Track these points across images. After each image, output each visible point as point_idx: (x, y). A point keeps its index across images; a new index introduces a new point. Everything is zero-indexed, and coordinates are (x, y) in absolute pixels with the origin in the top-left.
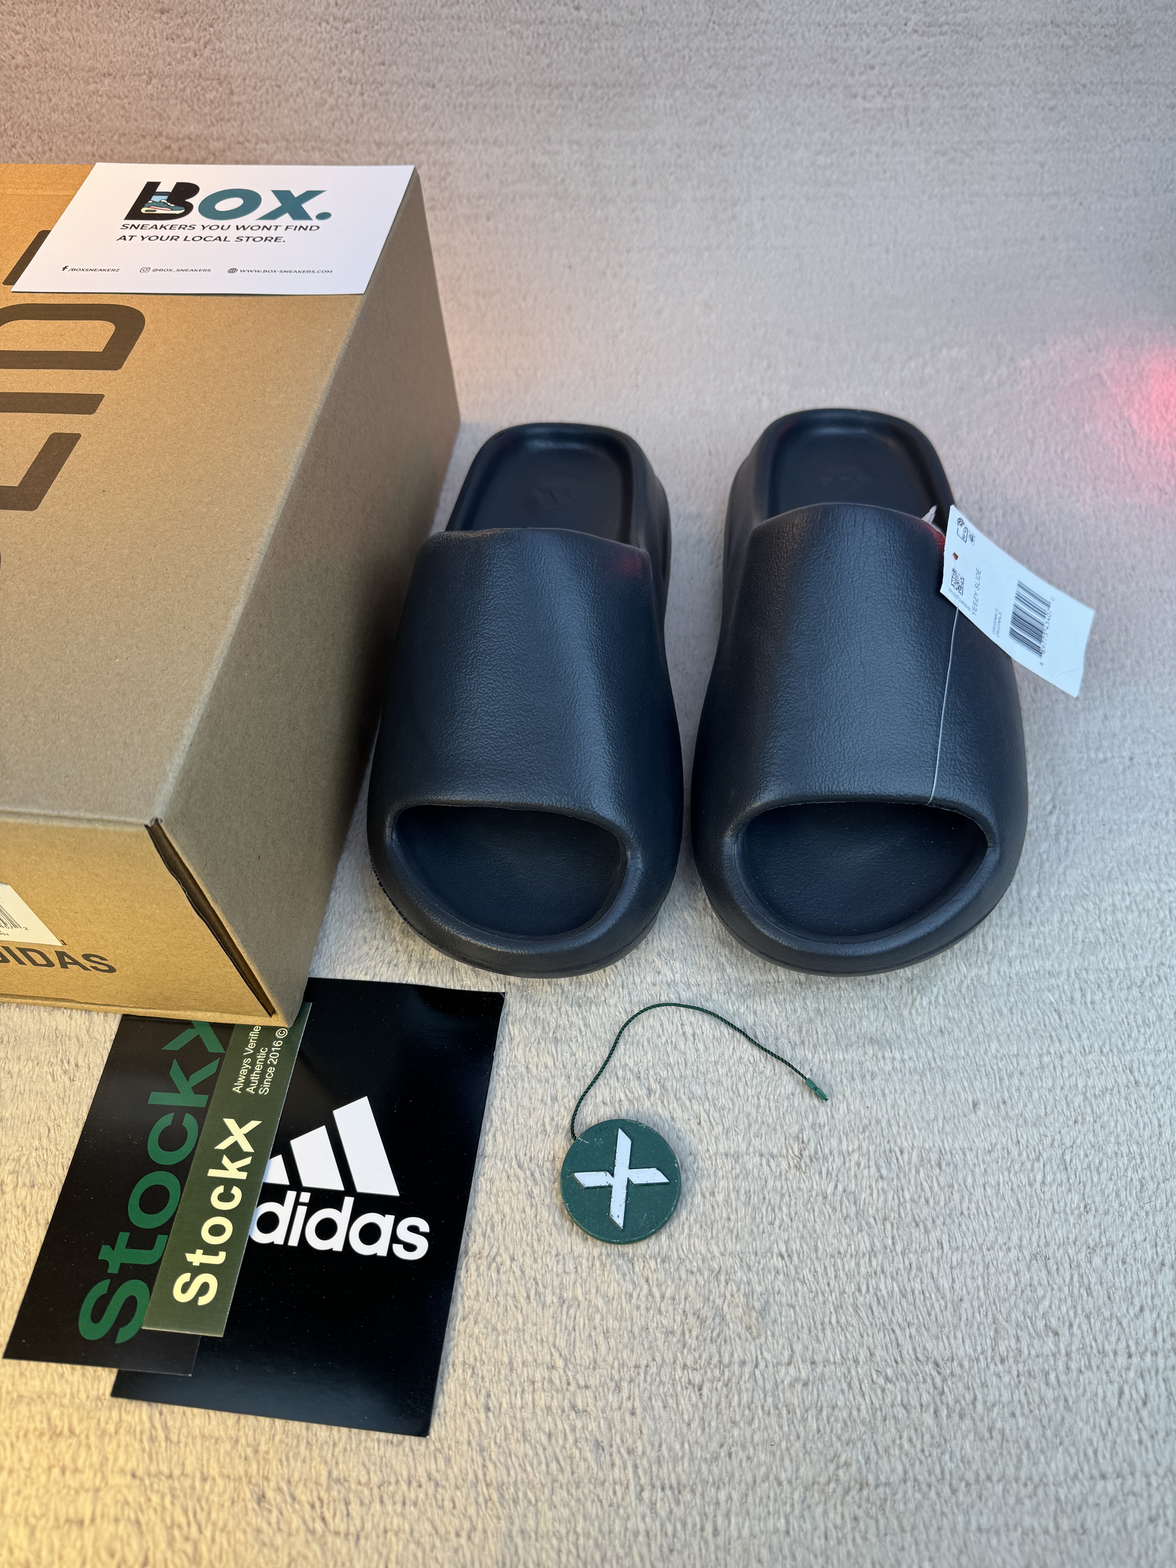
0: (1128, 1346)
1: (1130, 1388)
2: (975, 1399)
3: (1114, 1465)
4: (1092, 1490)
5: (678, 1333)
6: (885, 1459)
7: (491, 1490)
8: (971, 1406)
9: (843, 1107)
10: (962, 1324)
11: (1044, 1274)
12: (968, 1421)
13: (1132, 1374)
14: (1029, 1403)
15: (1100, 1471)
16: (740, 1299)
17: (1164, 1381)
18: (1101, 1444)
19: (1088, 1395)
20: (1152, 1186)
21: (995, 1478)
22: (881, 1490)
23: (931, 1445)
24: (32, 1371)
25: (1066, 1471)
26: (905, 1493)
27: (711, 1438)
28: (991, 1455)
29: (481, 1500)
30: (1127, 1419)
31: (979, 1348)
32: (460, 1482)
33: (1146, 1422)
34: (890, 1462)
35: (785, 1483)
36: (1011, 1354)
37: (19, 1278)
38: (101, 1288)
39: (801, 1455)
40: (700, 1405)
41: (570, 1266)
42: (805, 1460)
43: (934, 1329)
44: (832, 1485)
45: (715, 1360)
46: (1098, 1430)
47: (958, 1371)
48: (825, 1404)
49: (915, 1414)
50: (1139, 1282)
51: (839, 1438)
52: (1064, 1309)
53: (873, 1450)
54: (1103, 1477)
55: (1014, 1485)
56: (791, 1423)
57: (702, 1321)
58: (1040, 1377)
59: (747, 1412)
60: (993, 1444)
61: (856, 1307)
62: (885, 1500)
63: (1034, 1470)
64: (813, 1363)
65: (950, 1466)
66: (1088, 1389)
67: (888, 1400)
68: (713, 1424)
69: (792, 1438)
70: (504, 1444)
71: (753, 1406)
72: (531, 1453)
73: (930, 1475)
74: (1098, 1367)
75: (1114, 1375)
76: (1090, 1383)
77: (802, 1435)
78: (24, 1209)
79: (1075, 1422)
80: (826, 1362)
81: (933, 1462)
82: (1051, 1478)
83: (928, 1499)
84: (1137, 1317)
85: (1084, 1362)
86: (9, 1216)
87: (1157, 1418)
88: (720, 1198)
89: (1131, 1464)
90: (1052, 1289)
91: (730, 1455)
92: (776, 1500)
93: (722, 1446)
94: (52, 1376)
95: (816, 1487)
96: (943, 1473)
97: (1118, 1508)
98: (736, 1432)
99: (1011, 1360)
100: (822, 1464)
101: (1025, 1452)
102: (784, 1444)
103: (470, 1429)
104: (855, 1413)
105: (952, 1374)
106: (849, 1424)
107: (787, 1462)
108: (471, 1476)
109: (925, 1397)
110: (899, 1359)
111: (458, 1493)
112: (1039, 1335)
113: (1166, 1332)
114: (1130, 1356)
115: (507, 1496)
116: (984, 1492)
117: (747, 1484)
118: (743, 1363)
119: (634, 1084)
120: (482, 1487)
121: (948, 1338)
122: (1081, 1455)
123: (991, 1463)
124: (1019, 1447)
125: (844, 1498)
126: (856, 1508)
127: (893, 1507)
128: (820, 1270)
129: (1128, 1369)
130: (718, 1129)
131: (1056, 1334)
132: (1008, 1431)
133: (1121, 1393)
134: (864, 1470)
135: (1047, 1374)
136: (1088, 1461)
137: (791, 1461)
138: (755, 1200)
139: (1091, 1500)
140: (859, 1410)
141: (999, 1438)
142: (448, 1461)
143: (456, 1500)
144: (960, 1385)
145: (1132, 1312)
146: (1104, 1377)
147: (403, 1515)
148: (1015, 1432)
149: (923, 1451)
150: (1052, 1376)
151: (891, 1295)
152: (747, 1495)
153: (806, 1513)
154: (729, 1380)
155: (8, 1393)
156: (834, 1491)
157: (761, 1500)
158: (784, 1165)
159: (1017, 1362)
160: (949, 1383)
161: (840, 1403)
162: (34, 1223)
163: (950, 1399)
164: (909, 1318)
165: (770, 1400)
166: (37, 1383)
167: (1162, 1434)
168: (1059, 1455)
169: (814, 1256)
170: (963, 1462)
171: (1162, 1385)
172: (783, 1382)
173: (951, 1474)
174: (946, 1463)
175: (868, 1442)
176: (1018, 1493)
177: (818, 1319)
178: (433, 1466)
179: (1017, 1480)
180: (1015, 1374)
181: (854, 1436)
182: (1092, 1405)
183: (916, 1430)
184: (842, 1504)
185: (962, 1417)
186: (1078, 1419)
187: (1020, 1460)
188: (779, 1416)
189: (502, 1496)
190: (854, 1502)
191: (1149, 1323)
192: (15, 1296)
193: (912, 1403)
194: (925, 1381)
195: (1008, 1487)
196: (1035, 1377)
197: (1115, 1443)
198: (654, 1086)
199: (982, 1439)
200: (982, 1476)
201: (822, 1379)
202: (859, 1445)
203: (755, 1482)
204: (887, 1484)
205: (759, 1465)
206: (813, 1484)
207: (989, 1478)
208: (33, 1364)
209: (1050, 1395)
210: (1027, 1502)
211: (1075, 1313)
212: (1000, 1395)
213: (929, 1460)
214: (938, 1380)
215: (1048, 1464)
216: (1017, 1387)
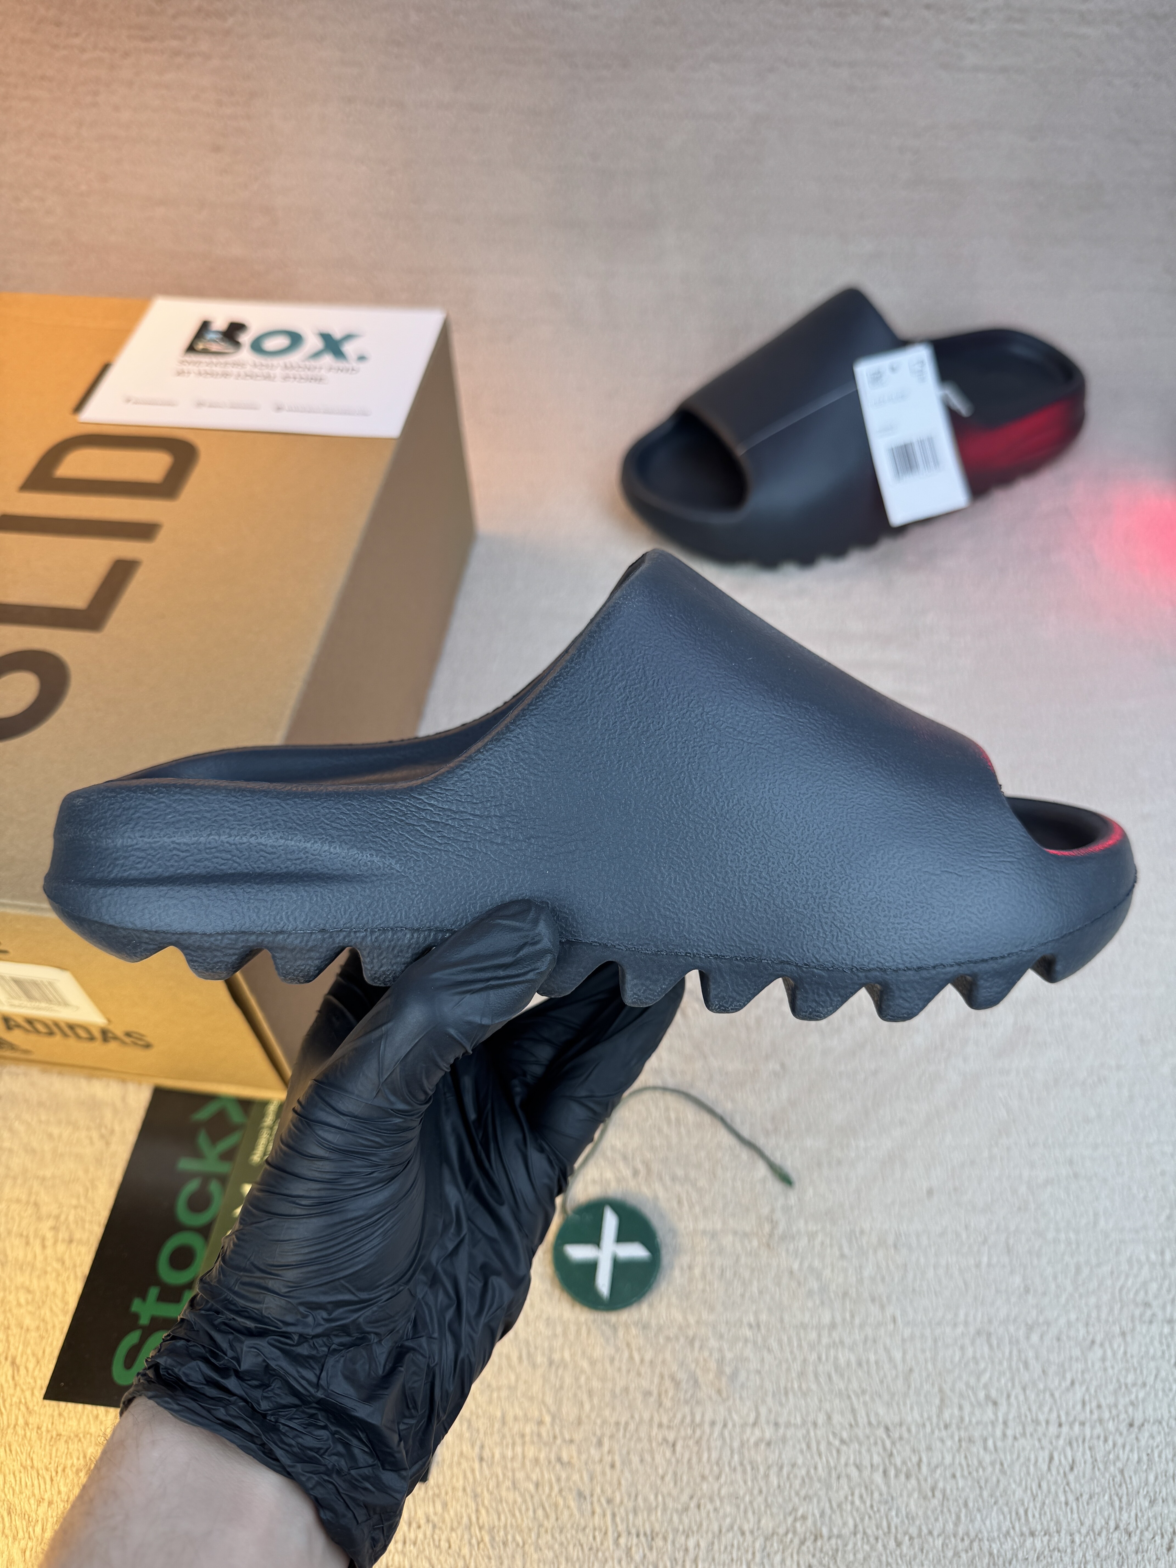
0: (1059, 1416)
1: (1060, 1455)
2: (920, 1460)
3: (1042, 1524)
4: (1022, 1545)
5: (655, 1393)
6: (838, 1513)
7: (483, 1532)
8: (916, 1468)
9: (810, 1192)
10: (912, 1392)
11: (986, 1349)
12: (913, 1481)
13: (1061, 1442)
14: (968, 1466)
15: (1030, 1529)
16: (713, 1365)
17: (1090, 1449)
18: (1031, 1505)
19: (1022, 1460)
20: (1086, 1271)
21: (935, 1533)
22: (833, 1541)
23: (880, 1502)
24: (70, 1412)
25: (999, 1529)
26: (855, 1544)
27: (682, 1490)
28: (933, 1512)
29: (474, 1541)
30: (1056, 1482)
31: (925, 1415)
32: (455, 1524)
33: (1072, 1485)
34: (842, 1516)
35: (748, 1534)
36: (954, 1421)
37: (58, 1326)
38: (133, 1338)
39: (763, 1508)
40: (673, 1460)
41: (559, 1330)
42: (766, 1512)
43: (886, 1397)
44: (790, 1536)
45: (688, 1419)
46: (1029, 1492)
47: (906, 1435)
48: (786, 1462)
49: (866, 1473)
50: (1071, 1358)
51: (797, 1494)
52: (1003, 1381)
53: (827, 1505)
54: (1032, 1534)
55: (953, 1540)
56: (755, 1479)
57: (677, 1384)
58: (979, 1444)
59: (715, 1468)
60: (935, 1502)
61: (816, 1376)
62: (837, 1550)
63: (970, 1526)
64: (776, 1424)
65: (895, 1521)
66: (1022, 1454)
67: (843, 1461)
68: (685, 1478)
69: (756, 1492)
70: (495, 1492)
71: (720, 1462)
72: (519, 1500)
73: (877, 1529)
74: (1031, 1435)
75: (1045, 1442)
76: (1024, 1449)
77: (764, 1490)
78: (63, 1263)
79: (1009, 1484)
80: (788, 1425)
81: (881, 1518)
82: (986, 1534)
83: (875, 1550)
84: (1068, 1390)
85: (1019, 1429)
86: (49, 1269)
87: (1082, 1481)
88: (697, 1271)
89: (1058, 1523)
90: (993, 1362)
91: (699, 1507)
92: (739, 1549)
93: (691, 1498)
94: (88, 1416)
95: (775, 1538)
96: (889, 1527)
97: (1045, 1562)
98: (705, 1486)
99: (954, 1426)
100: (782, 1517)
101: (964, 1511)
102: (747, 1498)
103: (465, 1477)
104: (812, 1471)
105: (901, 1438)
106: (807, 1480)
107: (750, 1514)
108: (465, 1520)
109: (876, 1459)
110: (853, 1423)
111: (454, 1535)
112: (979, 1404)
113: (1094, 1404)
114: (1060, 1425)
115: (497, 1539)
116: (926, 1546)
117: (713, 1533)
118: (713, 1423)
119: (621, 1165)
120: (475, 1530)
121: (898, 1404)
122: (1014, 1514)
123: (932, 1519)
124: (958, 1505)
125: (799, 1548)
126: (810, 1556)
127: (843, 1557)
128: (785, 1339)
129: (1058, 1437)
130: (697, 1209)
131: (995, 1403)
132: (948, 1491)
133: (1051, 1458)
134: (819, 1524)
135: (985, 1440)
136: (1019, 1519)
137: (754, 1513)
138: (729, 1274)
139: (1020, 1556)
140: (816, 1468)
141: (941, 1497)
142: (445, 1505)
143: (452, 1541)
144: (908, 1448)
145: (1064, 1385)
146: (1037, 1444)
147: (404, 1553)
148: (955, 1491)
149: (872, 1507)
150: (990, 1443)
151: (848, 1364)
152: (713, 1543)
153: (766, 1561)
154: (701, 1438)
155: (48, 1431)
156: (791, 1541)
157: (726, 1548)
158: (755, 1243)
159: (959, 1428)
160: (898, 1445)
161: (800, 1461)
162: (72, 1277)
163: (898, 1461)
164: (864, 1385)
165: (736, 1457)
166: (74, 1423)
167: (1086, 1497)
168: (994, 1514)
169: (779, 1326)
170: (907, 1517)
171: (1088, 1452)
172: (748, 1440)
173: (896, 1528)
174: (892, 1518)
175: (824, 1499)
176: (956, 1547)
177: (782, 1385)
178: (431, 1510)
179: (955, 1536)
180: (957, 1438)
181: (811, 1492)
182: (1024, 1469)
183: (866, 1488)
184: (798, 1553)
185: (908, 1477)
186: (1011, 1481)
187: (958, 1517)
188: (744, 1472)
189: (493, 1539)
190: (809, 1551)
191: (1079, 1396)
192: (55, 1343)
193: (864, 1463)
194: (876, 1443)
195: (947, 1541)
196: (974, 1442)
197: (1044, 1503)
198: (640, 1167)
199: (925, 1498)
200: (925, 1531)
201: (784, 1440)
202: (815, 1500)
203: (720, 1531)
204: (839, 1536)
205: (725, 1516)
206: (773, 1534)
207: (930, 1533)
208: (70, 1406)
209: (987, 1459)
210: (963, 1555)
211: (1013, 1386)
212: (943, 1458)
213: (878, 1516)
214: (888, 1444)
215: (983, 1521)
216: (959, 1450)
